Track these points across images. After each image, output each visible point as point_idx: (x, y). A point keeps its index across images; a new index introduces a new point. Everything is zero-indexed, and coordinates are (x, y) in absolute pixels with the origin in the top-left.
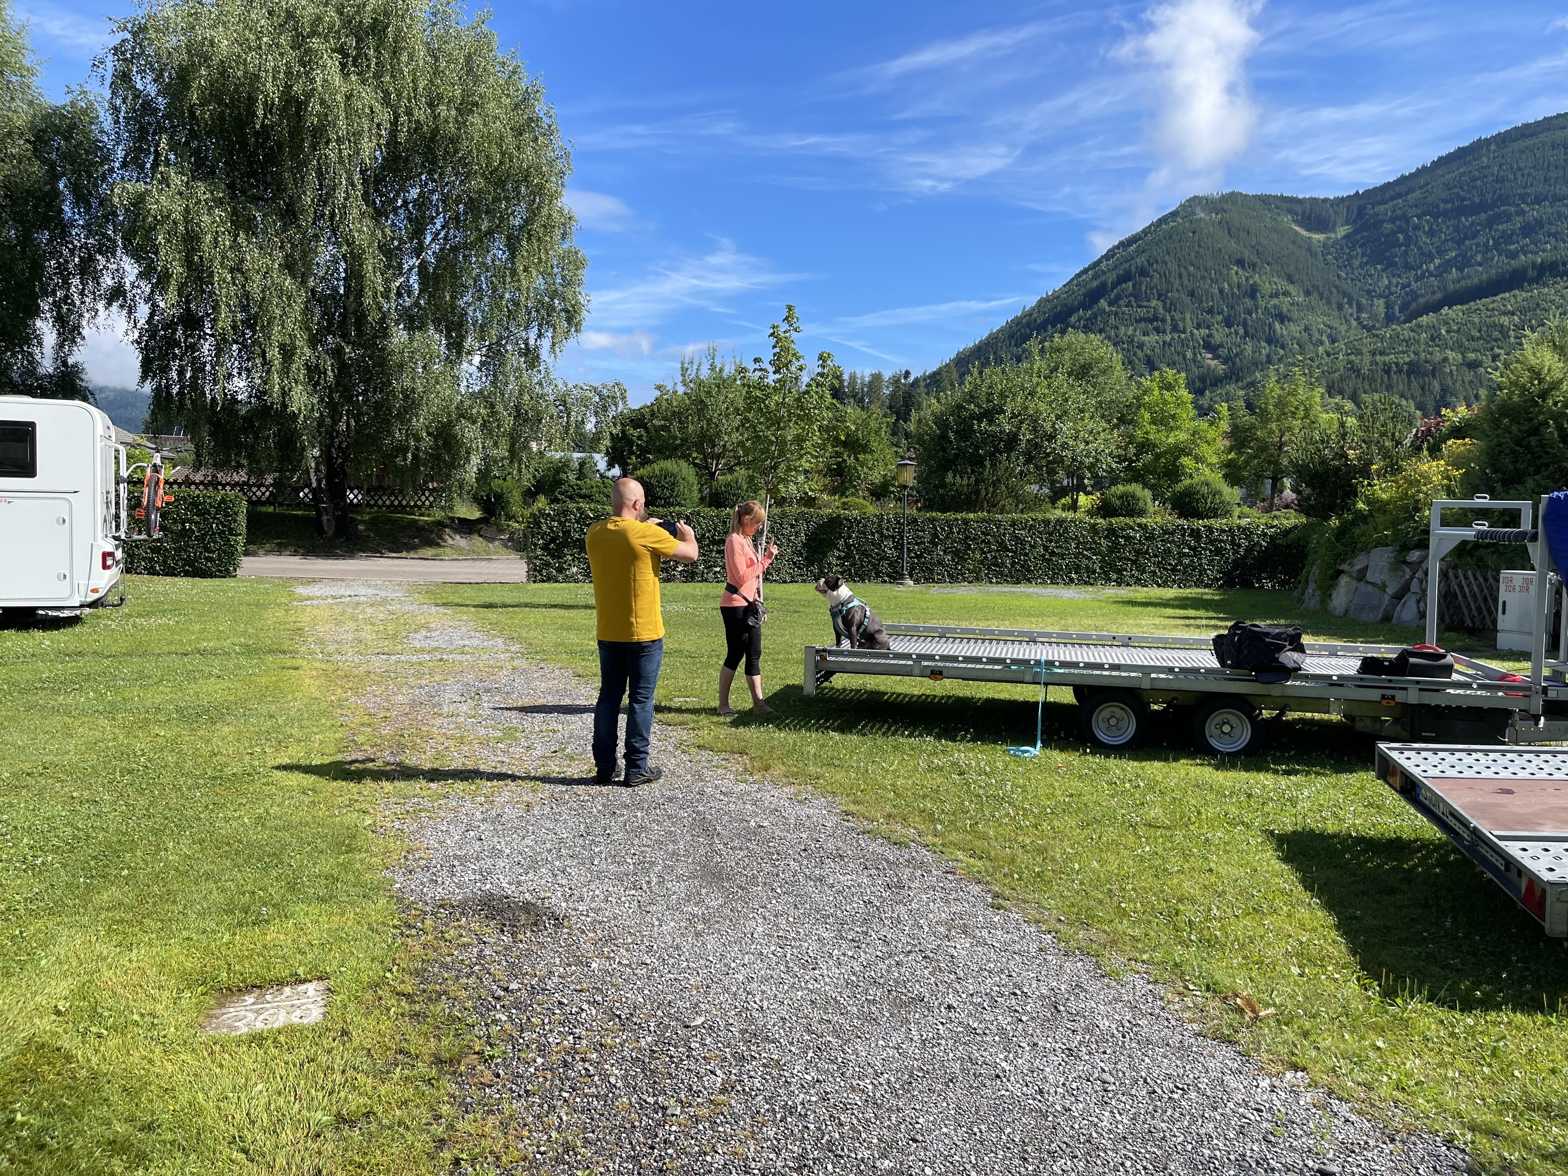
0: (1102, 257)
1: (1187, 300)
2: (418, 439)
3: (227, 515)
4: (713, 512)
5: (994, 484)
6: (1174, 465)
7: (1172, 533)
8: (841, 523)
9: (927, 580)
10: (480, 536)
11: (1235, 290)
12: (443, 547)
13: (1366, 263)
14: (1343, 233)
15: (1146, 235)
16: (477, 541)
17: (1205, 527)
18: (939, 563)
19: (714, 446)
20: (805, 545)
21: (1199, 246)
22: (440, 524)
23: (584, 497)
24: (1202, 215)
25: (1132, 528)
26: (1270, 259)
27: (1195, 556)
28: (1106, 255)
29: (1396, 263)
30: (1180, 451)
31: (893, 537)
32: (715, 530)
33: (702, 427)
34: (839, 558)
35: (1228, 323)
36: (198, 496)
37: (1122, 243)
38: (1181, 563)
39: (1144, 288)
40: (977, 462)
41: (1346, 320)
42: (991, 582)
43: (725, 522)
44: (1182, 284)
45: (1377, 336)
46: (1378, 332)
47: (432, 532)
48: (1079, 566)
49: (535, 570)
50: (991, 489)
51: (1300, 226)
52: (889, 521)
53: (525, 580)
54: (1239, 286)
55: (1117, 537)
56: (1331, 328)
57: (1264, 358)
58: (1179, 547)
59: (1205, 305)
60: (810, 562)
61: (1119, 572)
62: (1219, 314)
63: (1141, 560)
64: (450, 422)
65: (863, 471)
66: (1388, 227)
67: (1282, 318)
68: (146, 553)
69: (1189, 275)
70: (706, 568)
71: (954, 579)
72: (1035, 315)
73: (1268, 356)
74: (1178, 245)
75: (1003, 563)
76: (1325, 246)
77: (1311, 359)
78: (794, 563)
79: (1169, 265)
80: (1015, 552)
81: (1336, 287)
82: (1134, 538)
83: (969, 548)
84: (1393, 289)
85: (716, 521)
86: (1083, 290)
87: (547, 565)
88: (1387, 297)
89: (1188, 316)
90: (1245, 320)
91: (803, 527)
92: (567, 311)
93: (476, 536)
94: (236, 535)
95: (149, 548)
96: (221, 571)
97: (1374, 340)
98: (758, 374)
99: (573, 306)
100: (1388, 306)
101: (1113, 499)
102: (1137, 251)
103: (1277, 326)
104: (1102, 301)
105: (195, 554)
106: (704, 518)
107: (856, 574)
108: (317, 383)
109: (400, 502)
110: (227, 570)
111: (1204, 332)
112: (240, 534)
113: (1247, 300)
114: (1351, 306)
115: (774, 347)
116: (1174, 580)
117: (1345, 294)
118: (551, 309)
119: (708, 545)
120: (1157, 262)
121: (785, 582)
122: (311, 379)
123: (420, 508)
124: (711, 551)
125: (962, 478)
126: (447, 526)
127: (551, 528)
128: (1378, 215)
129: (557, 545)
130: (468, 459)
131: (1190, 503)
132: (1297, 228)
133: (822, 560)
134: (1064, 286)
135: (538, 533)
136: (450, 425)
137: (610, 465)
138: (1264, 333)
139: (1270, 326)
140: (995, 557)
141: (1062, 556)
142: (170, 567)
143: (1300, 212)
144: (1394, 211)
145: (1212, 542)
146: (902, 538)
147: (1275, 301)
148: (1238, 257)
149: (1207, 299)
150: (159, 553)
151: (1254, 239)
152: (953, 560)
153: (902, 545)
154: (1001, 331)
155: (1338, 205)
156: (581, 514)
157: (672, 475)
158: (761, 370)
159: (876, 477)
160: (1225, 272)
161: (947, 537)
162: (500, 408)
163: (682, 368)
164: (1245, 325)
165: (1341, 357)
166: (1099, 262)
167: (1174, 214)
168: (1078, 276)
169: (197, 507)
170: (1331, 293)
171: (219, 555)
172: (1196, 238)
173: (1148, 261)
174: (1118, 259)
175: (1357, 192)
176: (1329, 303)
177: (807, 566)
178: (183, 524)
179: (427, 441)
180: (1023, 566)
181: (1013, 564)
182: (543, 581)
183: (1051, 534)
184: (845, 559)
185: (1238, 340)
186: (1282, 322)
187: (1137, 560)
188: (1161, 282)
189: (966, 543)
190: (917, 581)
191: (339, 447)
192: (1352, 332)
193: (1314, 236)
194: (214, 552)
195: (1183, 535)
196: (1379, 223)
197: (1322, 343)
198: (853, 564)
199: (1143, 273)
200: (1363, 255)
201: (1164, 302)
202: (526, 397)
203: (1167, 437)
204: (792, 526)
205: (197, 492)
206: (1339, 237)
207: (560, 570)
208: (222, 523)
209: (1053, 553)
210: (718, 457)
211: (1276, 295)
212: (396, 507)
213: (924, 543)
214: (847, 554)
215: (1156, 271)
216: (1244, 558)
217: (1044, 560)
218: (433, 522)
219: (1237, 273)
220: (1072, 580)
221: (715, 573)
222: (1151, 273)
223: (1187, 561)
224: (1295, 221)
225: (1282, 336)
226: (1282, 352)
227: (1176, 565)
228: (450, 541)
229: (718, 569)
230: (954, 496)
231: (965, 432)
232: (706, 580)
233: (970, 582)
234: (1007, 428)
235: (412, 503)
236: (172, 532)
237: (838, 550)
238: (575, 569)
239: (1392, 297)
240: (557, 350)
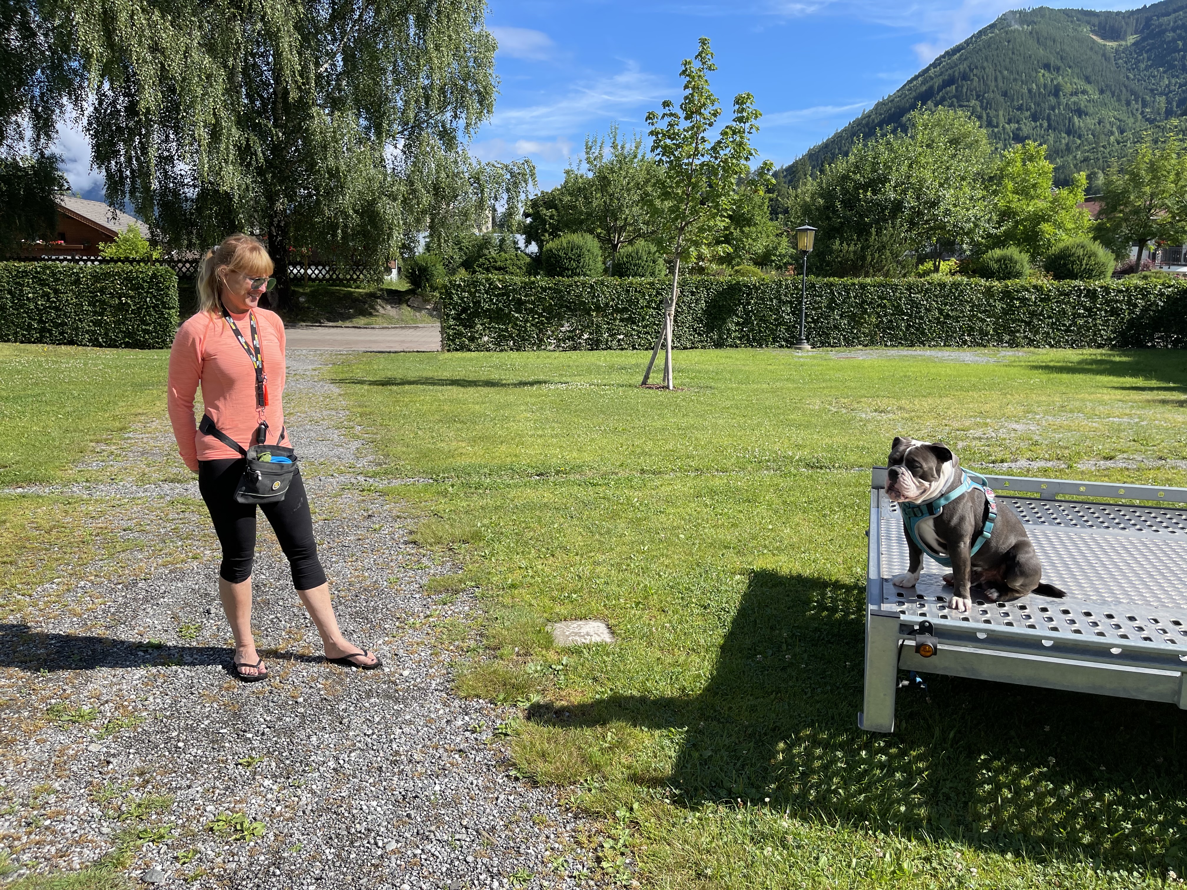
0: (931, 65)
1: (1001, 99)
2: (347, 216)
3: (159, 289)
4: (615, 281)
5: (879, 250)
6: (1033, 231)
7: (1068, 295)
8: (740, 290)
9: (823, 344)
10: (409, 306)
11: (1042, 90)
12: (376, 316)
13: (1151, 67)
14: (1133, 41)
15: (968, 45)
16: (406, 310)
17: (1101, 287)
18: (836, 327)
19: (616, 220)
20: (705, 312)
21: (1013, 53)
22: (372, 296)
23: (499, 269)
24: (1016, 26)
25: (1027, 290)
26: (1071, 64)
27: (1090, 316)
28: (934, 63)
29: (1175, 66)
30: (1039, 218)
31: (791, 302)
32: (618, 298)
33: (605, 202)
34: (737, 324)
35: (1035, 118)
36: (131, 271)
37: (947, 53)
38: (1075, 324)
39: (965, 90)
40: (863, 230)
41: (1133, 114)
42: (886, 345)
43: (628, 291)
44: (997, 86)
45: (1159, 127)
46: (1160, 124)
47: (365, 303)
48: (972, 329)
49: (449, 339)
50: (877, 255)
51: (1097, 35)
52: (786, 285)
53: (440, 349)
54: (1045, 86)
55: (1012, 299)
56: (1120, 121)
57: (1063, 147)
58: (1074, 308)
59: (1016, 103)
60: (710, 328)
61: (1012, 333)
62: (1027, 110)
63: (1035, 321)
64: (374, 199)
65: (747, 242)
66: (1170, 35)
67: (1080, 113)
68: (89, 326)
69: (1003, 78)
70: (610, 336)
71: (849, 343)
72: (873, 117)
73: (1067, 145)
74: (995, 53)
75: (898, 327)
76: (1117, 51)
77: (1104, 147)
78: (695, 330)
79: (987, 70)
80: (910, 316)
81: (1125, 86)
82: (1029, 300)
83: (865, 311)
84: (1172, 88)
85: (620, 290)
86: (914, 93)
87: (460, 334)
88: (1166, 95)
89: (1001, 113)
90: (1049, 115)
91: (703, 294)
92: (479, 93)
93: (404, 306)
94: (169, 309)
95: (92, 321)
96: (158, 343)
97: (1156, 130)
98: (667, 119)
99: (485, 88)
100: (1169, 102)
101: (991, 263)
102: (960, 59)
103: (1076, 119)
104: (929, 102)
105: (133, 327)
106: (608, 287)
107: (754, 339)
108: (249, 164)
109: (338, 276)
110: (164, 341)
111: (1014, 126)
112: (174, 308)
113: (1051, 98)
114: (1137, 102)
115: (686, 87)
116: (1067, 341)
117: (1133, 93)
118: (463, 90)
119: (612, 314)
120: (976, 68)
121: (685, 348)
122: (243, 160)
123: (355, 281)
124: (615, 319)
125: (849, 245)
126: (378, 298)
127: (462, 299)
128: (1162, 25)
129: (469, 315)
130: (390, 236)
131: (1065, 265)
132: (1094, 37)
133: (721, 326)
134: (898, 91)
135: (450, 304)
136: (372, 203)
137: (528, 242)
138: (1065, 126)
139: (1070, 120)
140: (891, 321)
141: (957, 319)
142: (111, 339)
143: (1097, 23)
144: (1175, 22)
145: (1108, 302)
146: (800, 303)
147: (1074, 99)
148: (1046, 61)
149: (1018, 98)
150: (100, 326)
151: (1059, 45)
152: (849, 324)
153: (801, 310)
154: (844, 130)
155: (1129, 17)
156: (490, 284)
157: (578, 247)
158: (671, 115)
159: (759, 247)
160: (1034, 74)
161: (844, 302)
162: (418, 185)
163: (587, 145)
164: (1049, 119)
165: (1129, 145)
166: (927, 70)
167: (992, 26)
168: (910, 82)
169: (131, 282)
170: (1121, 91)
171: (155, 327)
172: (1011, 46)
173: (969, 67)
174: (944, 66)
175: (1145, 6)
176: (1119, 100)
177: (707, 333)
178: (120, 298)
179: (355, 219)
180: (917, 329)
181: (908, 327)
182: (457, 350)
183: (946, 297)
184: (743, 325)
185: (1043, 132)
186: (1080, 116)
187: (1030, 322)
188: (980, 85)
189: (862, 307)
190: (814, 346)
191: (278, 226)
192: (1138, 124)
193: (1108, 44)
194: (149, 325)
195: (1079, 296)
196: (1163, 32)
197: (1112, 133)
198: (752, 330)
199: (965, 77)
200: (1149, 59)
201: (981, 102)
202: (443, 175)
203: (1028, 205)
204: (693, 294)
205: (131, 268)
206: (1129, 44)
207: (472, 339)
208: (154, 296)
209: (947, 316)
210: (622, 229)
211: (1076, 94)
212: (334, 280)
213: (821, 308)
214: (746, 319)
215: (976, 75)
216: (1139, 317)
217: (939, 322)
218: (366, 294)
219: (1043, 75)
220: (965, 342)
221: (619, 340)
222: (972, 77)
223: (1081, 322)
224: (1093, 32)
225: (1079, 128)
226: (1079, 141)
227: (1070, 325)
228: (381, 311)
229: (622, 337)
230: (840, 262)
231: (850, 203)
232: (610, 348)
233: (866, 346)
234: (892, 196)
235: (348, 277)
236: (111, 306)
237: (737, 316)
238: (486, 339)
239: (1171, 95)
240: (472, 131)
